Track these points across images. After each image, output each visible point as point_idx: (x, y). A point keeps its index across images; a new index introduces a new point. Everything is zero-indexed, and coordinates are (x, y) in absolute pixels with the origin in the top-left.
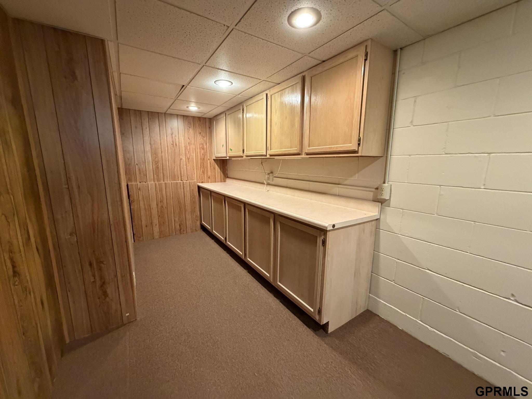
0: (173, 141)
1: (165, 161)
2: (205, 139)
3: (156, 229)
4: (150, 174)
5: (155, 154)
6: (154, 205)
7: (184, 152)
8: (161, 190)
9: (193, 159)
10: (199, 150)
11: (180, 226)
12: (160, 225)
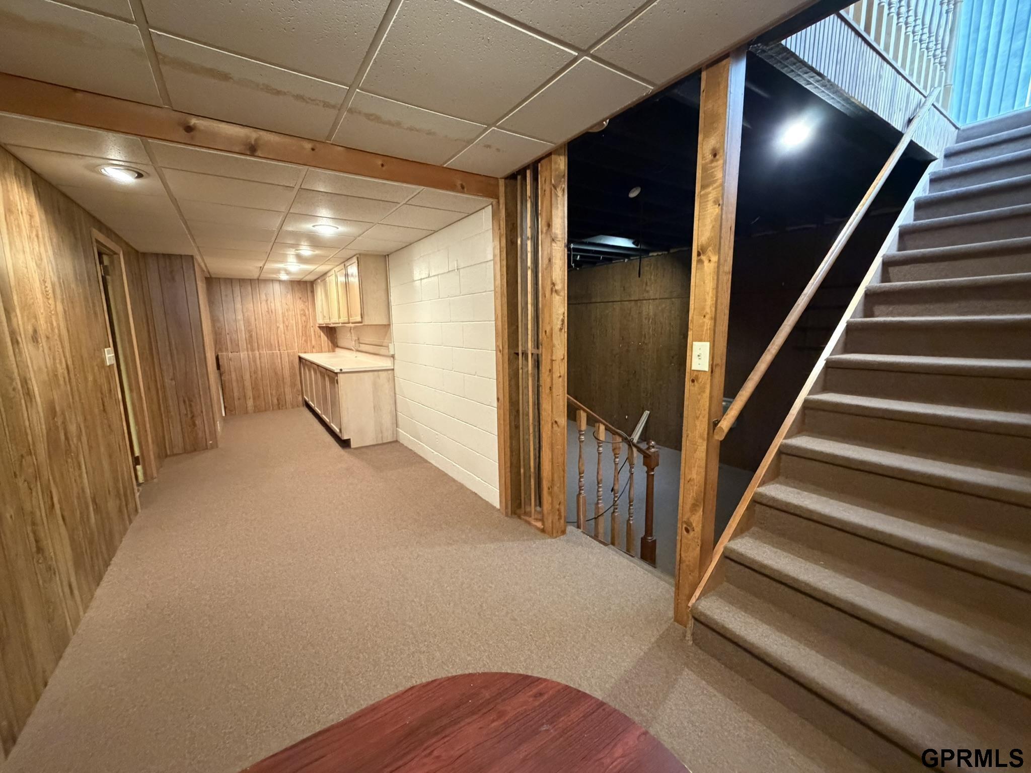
0: (268, 308)
1: (260, 330)
2: (307, 304)
3: (250, 403)
4: (243, 344)
5: (249, 322)
6: (247, 376)
7: (281, 319)
8: (255, 361)
9: (292, 326)
10: (299, 317)
11: (278, 400)
12: (254, 399)
